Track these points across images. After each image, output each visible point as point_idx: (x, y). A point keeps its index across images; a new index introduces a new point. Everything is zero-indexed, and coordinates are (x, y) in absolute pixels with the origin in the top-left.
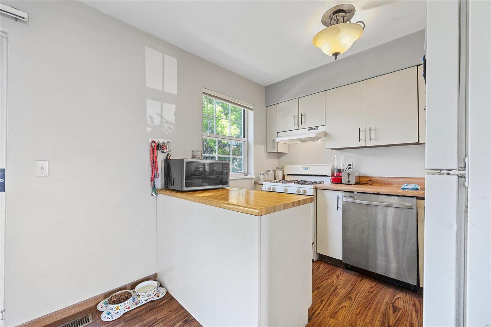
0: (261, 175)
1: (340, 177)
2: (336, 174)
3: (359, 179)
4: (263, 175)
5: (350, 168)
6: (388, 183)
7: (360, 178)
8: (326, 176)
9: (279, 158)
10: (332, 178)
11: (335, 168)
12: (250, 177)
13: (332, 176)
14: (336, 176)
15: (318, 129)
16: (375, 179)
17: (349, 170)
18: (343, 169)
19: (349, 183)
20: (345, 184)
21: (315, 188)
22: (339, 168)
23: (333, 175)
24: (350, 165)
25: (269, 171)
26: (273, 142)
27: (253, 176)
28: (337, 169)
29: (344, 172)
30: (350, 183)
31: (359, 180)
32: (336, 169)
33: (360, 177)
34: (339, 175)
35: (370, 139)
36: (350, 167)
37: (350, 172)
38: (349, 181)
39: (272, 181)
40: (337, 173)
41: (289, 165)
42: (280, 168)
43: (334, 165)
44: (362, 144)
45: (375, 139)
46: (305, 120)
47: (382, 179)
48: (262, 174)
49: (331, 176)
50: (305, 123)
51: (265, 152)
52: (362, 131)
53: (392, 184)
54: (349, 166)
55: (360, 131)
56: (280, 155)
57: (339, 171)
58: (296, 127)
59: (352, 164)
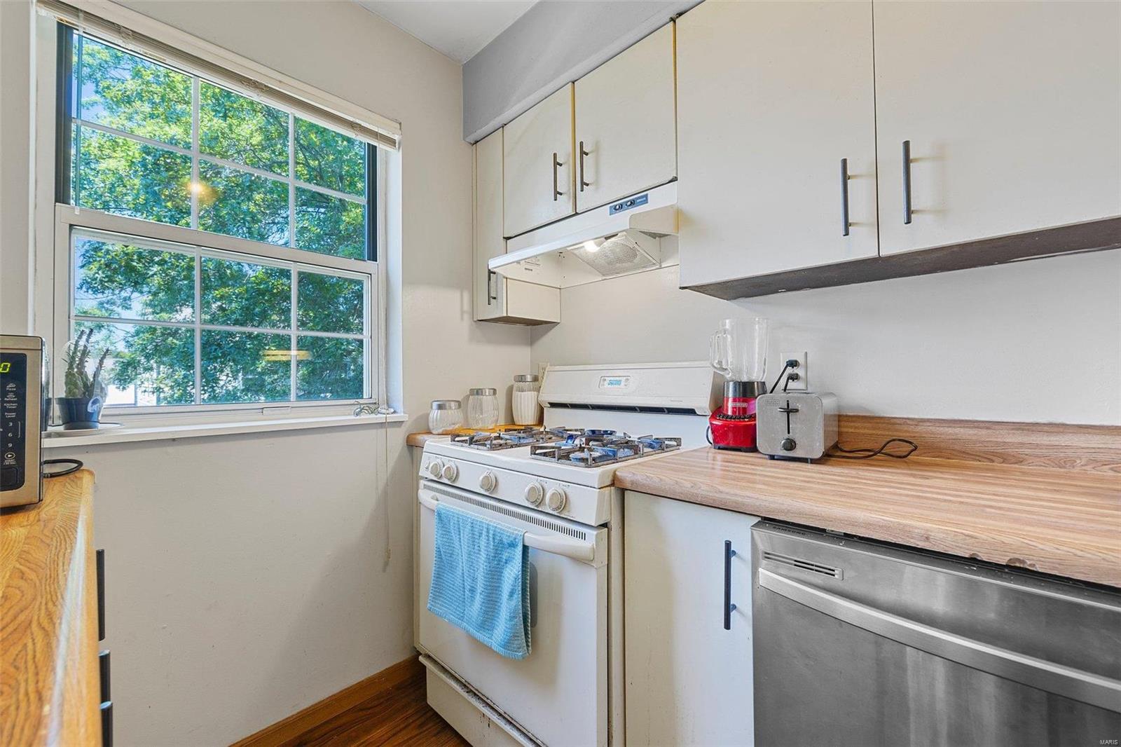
0: (432, 407)
1: (747, 422)
2: (730, 404)
3: (839, 426)
4: (440, 407)
5: (794, 377)
6: (995, 454)
7: (842, 424)
8: (691, 412)
9: (532, 341)
10: (716, 422)
11: (728, 376)
12: (392, 418)
13: (713, 416)
14: (730, 413)
15: (646, 201)
16: (919, 429)
17: (792, 385)
18: (764, 383)
19: (789, 453)
20: (772, 457)
21: (613, 484)
22: (745, 379)
23: (718, 411)
24: (793, 364)
25: (478, 392)
26: (489, 279)
27: (401, 416)
28: (736, 383)
29: (768, 394)
30: (797, 453)
31: (840, 434)
32: (731, 384)
33: (841, 418)
34: (745, 410)
35: (909, 212)
36: (796, 370)
37: (798, 399)
38: (790, 445)
39: (458, 436)
40: (734, 400)
41: (557, 368)
42: (529, 378)
43: (720, 363)
44: (861, 248)
45: (941, 212)
46: (597, 172)
47: (957, 430)
48: (435, 405)
49: (709, 413)
50: (597, 182)
51: (466, 317)
52: (855, 176)
53: (1020, 462)
54: (790, 370)
55: (845, 178)
56: (533, 328)
57: (747, 391)
58: (564, 206)
59: (801, 360)
